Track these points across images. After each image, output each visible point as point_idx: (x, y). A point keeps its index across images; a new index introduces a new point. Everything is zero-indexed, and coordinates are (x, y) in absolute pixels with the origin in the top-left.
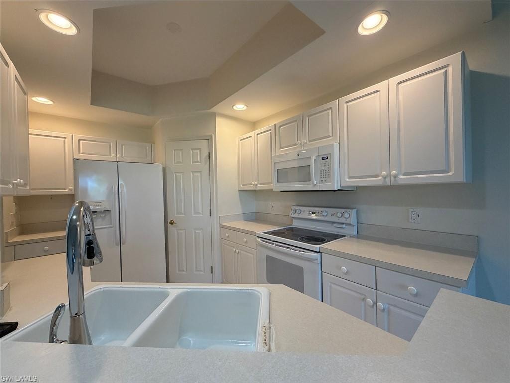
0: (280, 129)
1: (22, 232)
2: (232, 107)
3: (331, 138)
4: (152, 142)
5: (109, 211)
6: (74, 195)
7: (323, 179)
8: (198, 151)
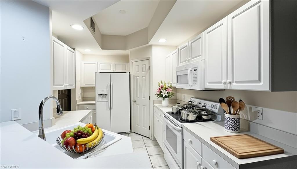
0: (180, 51)
1: (83, 100)
2: (158, 40)
3: (201, 56)
4: (128, 62)
5: (107, 94)
6: (95, 87)
7: (195, 83)
8: (145, 66)
